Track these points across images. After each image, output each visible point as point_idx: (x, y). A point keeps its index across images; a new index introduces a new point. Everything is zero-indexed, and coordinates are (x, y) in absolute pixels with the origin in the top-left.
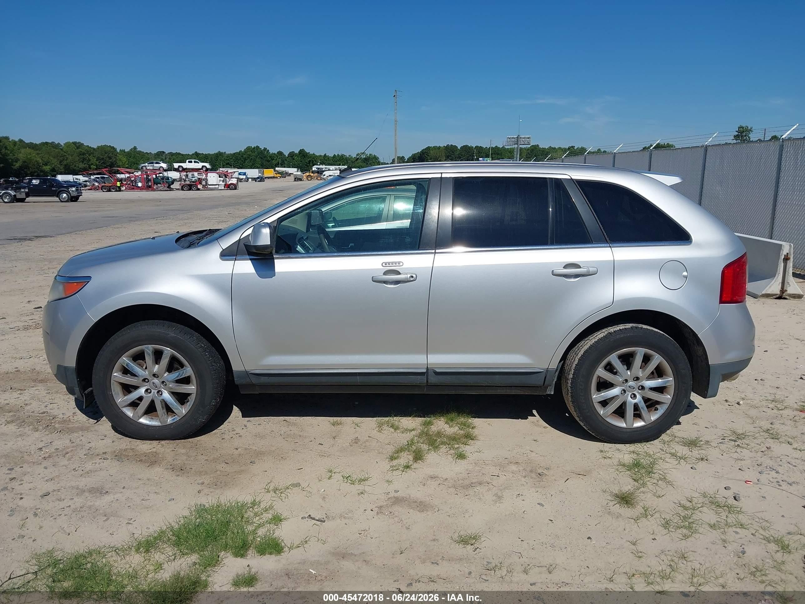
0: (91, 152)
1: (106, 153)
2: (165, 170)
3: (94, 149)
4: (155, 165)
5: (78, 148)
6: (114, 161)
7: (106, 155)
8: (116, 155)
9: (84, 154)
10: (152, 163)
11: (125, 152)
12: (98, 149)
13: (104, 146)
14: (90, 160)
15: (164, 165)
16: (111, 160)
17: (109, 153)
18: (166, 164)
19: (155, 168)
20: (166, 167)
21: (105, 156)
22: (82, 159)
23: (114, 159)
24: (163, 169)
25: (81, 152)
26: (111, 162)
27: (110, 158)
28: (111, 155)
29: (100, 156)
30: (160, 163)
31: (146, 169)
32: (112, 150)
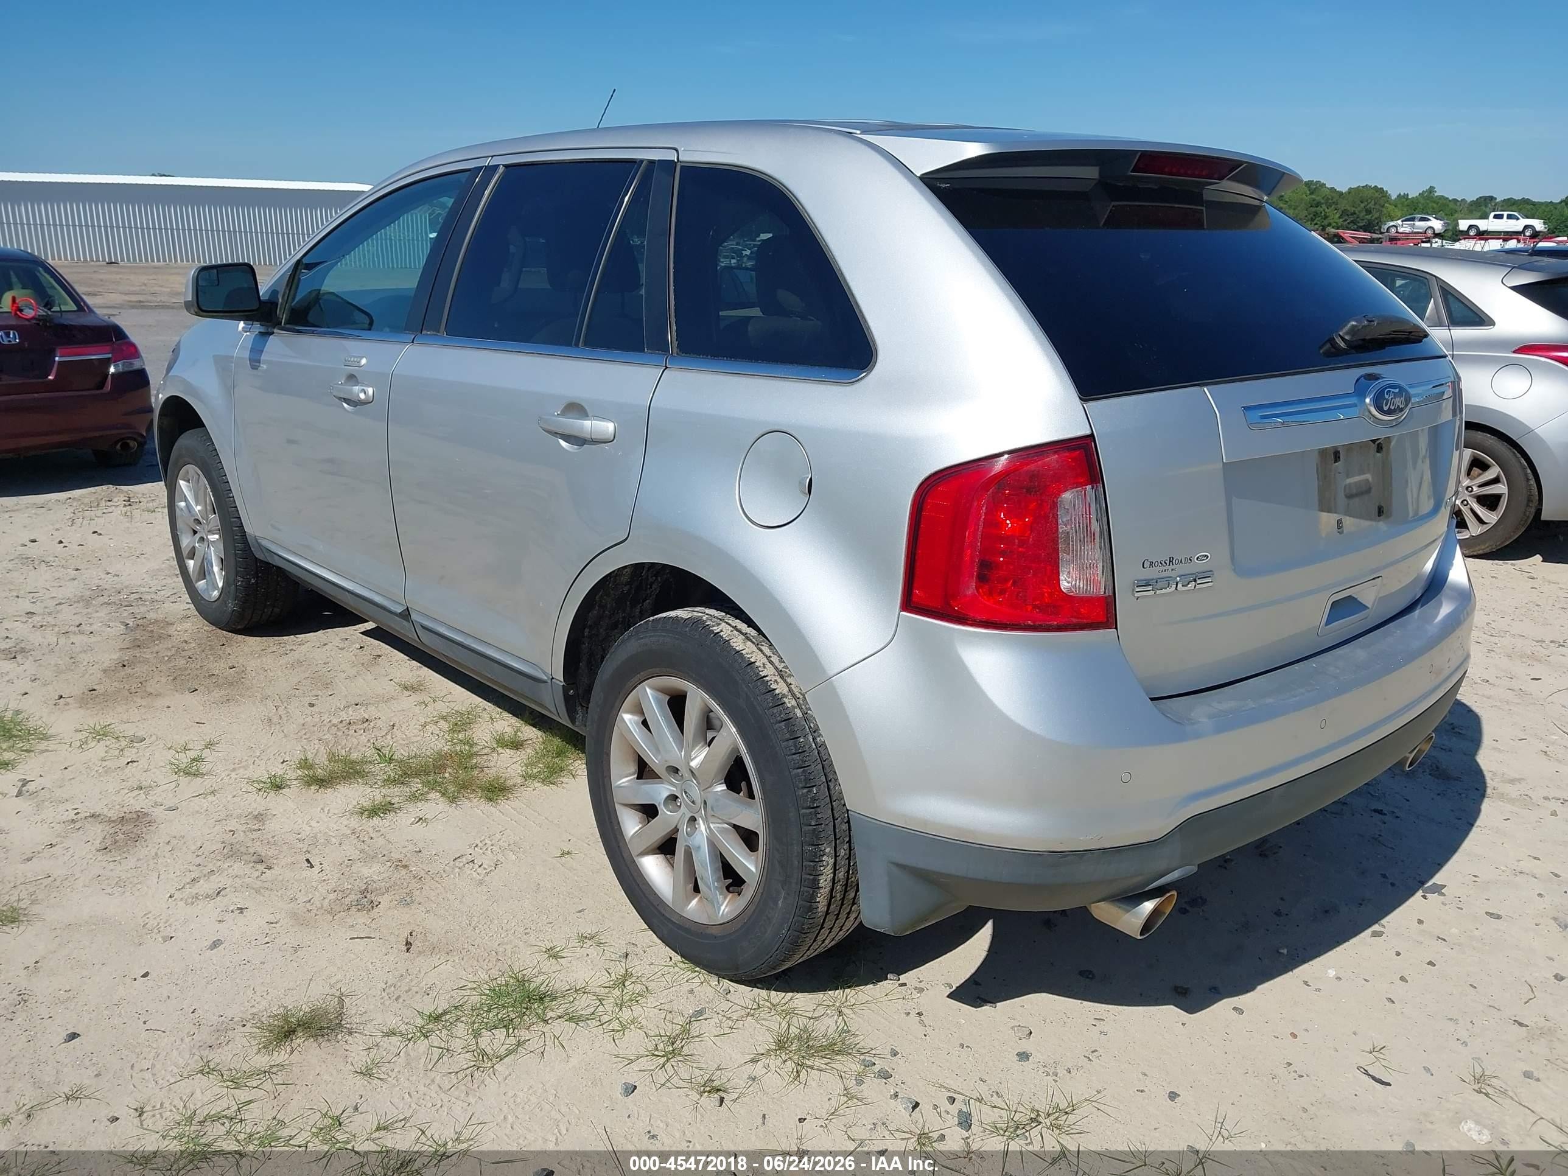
0: (1334, 200)
1: (1362, 202)
2: (1437, 235)
3: (1341, 194)
4: (1417, 223)
5: (1312, 193)
6: (1376, 219)
7: (1362, 205)
8: (1383, 206)
9: (1318, 204)
10: (1413, 219)
11: (1407, 199)
12: (1349, 193)
13: (1363, 187)
14: (1326, 217)
15: (1437, 225)
16: (1368, 217)
17: (1369, 201)
18: (1442, 222)
19: (1415, 230)
20: (1441, 228)
21: (1359, 209)
22: (1312, 215)
23: (1377, 215)
24: (1434, 233)
25: (1314, 200)
26: (1368, 220)
27: (1368, 212)
28: (1371, 205)
29: (1349, 209)
30: (1428, 220)
31: (1397, 232)
32: (1377, 195)
